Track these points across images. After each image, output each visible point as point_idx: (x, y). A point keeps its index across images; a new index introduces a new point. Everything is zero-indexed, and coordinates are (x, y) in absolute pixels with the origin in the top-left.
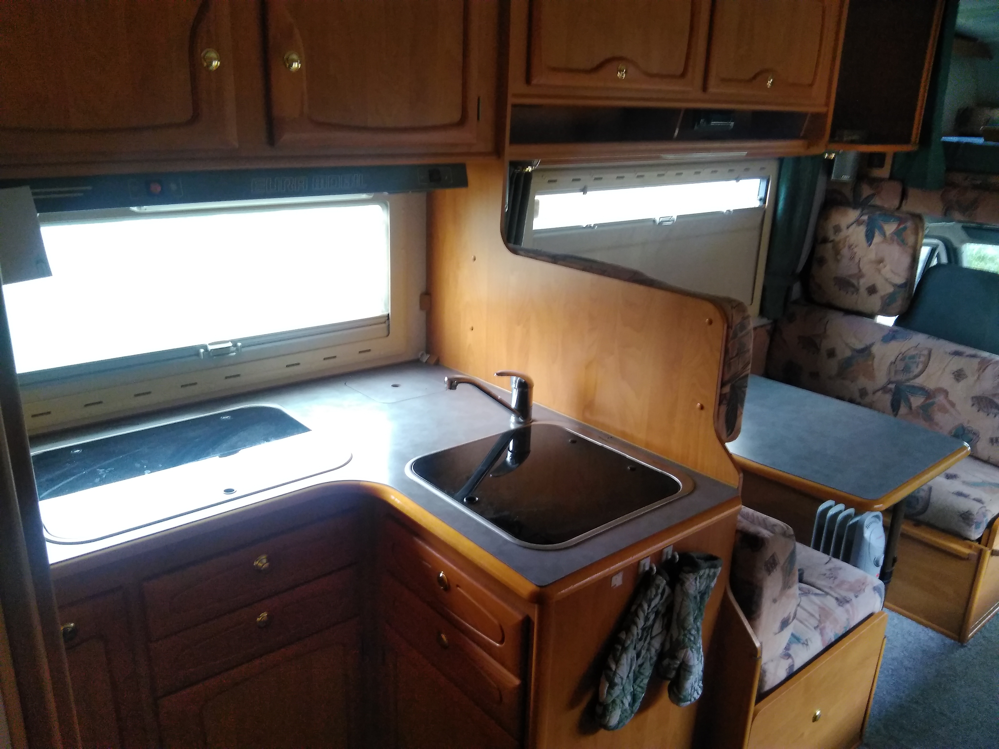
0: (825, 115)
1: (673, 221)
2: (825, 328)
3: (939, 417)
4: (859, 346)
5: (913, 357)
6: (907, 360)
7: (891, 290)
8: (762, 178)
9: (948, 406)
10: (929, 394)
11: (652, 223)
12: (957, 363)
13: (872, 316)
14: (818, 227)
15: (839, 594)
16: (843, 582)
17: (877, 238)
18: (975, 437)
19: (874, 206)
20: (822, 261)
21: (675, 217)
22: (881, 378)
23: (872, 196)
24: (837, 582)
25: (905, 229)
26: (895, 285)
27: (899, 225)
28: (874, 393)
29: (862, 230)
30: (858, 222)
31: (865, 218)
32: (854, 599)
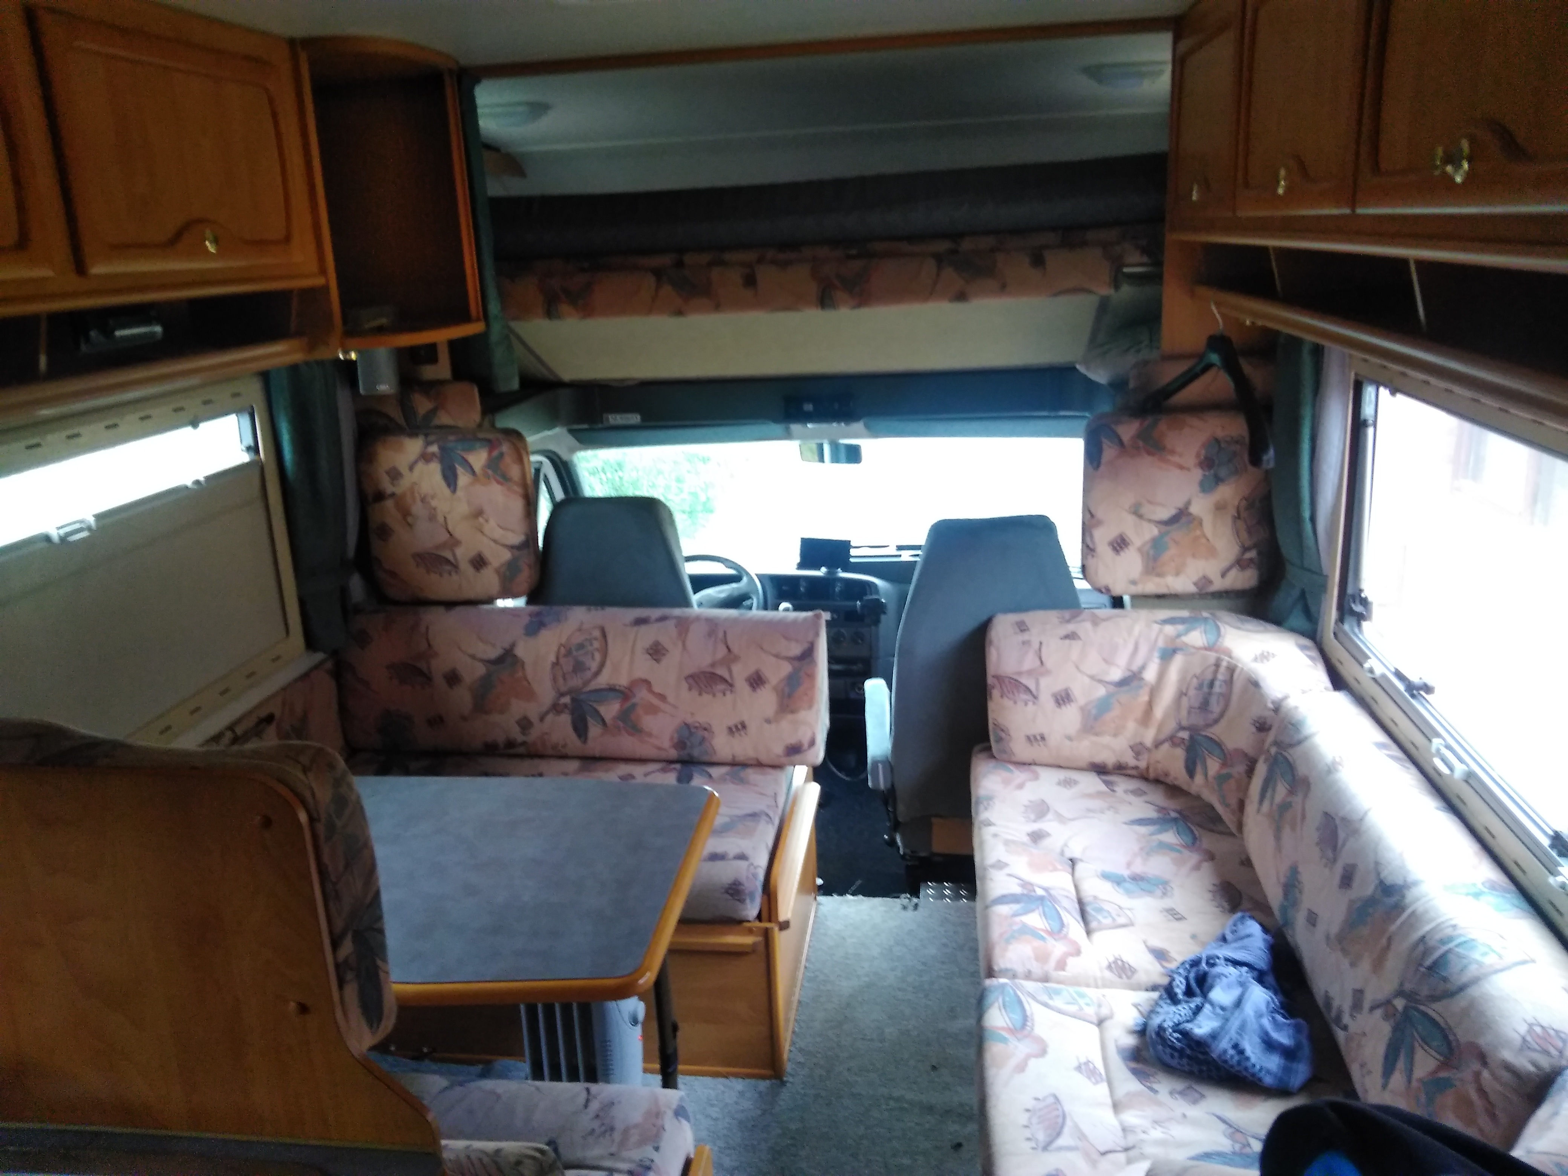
0: (326, 288)
1: (89, 529)
2: (428, 640)
3: (649, 722)
4: (493, 653)
5: (581, 646)
6: (575, 653)
7: (507, 555)
8: (238, 411)
9: (656, 701)
10: (624, 694)
11: (44, 544)
12: (647, 636)
13: (491, 600)
14: (360, 477)
15: (631, 1161)
16: (626, 1131)
17: (463, 479)
18: (706, 734)
19: (441, 427)
20: (385, 532)
21: (92, 520)
22: (546, 693)
23: (433, 412)
24: (617, 1136)
25: (502, 455)
26: (512, 548)
27: (490, 452)
28: (542, 719)
29: (435, 468)
30: (426, 457)
31: (434, 449)
32: (655, 1156)
